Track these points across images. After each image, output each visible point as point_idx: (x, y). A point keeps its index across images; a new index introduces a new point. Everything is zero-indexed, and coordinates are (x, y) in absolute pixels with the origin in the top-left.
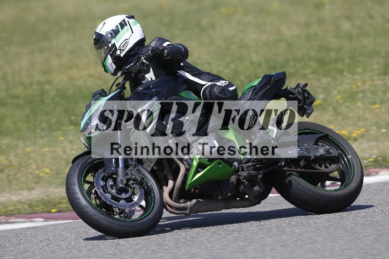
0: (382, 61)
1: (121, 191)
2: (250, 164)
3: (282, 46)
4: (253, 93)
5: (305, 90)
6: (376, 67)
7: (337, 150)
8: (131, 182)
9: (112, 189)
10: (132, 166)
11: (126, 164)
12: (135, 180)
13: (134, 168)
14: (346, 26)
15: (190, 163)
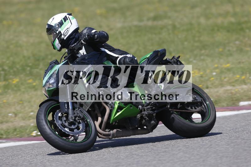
1: (71, 124)
2: (149, 107)
4: (147, 62)
5: (178, 60)
9: (66, 122)
10: (77, 108)
11: (74, 107)
12: (79, 117)
15: (113, 106)
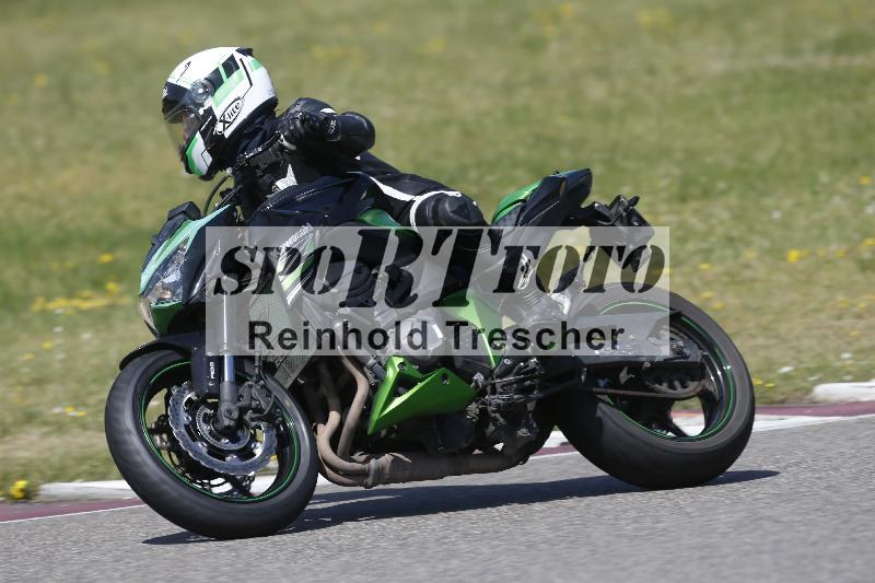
0: (676, 171)
1: (222, 432)
3: (453, 132)
4: (519, 217)
5: (633, 210)
6: (663, 183)
7: (700, 348)
8: (249, 415)
10: (251, 377)
11: (240, 374)
12: (258, 410)
13: (257, 382)
14: (596, 91)
15: (380, 374)
